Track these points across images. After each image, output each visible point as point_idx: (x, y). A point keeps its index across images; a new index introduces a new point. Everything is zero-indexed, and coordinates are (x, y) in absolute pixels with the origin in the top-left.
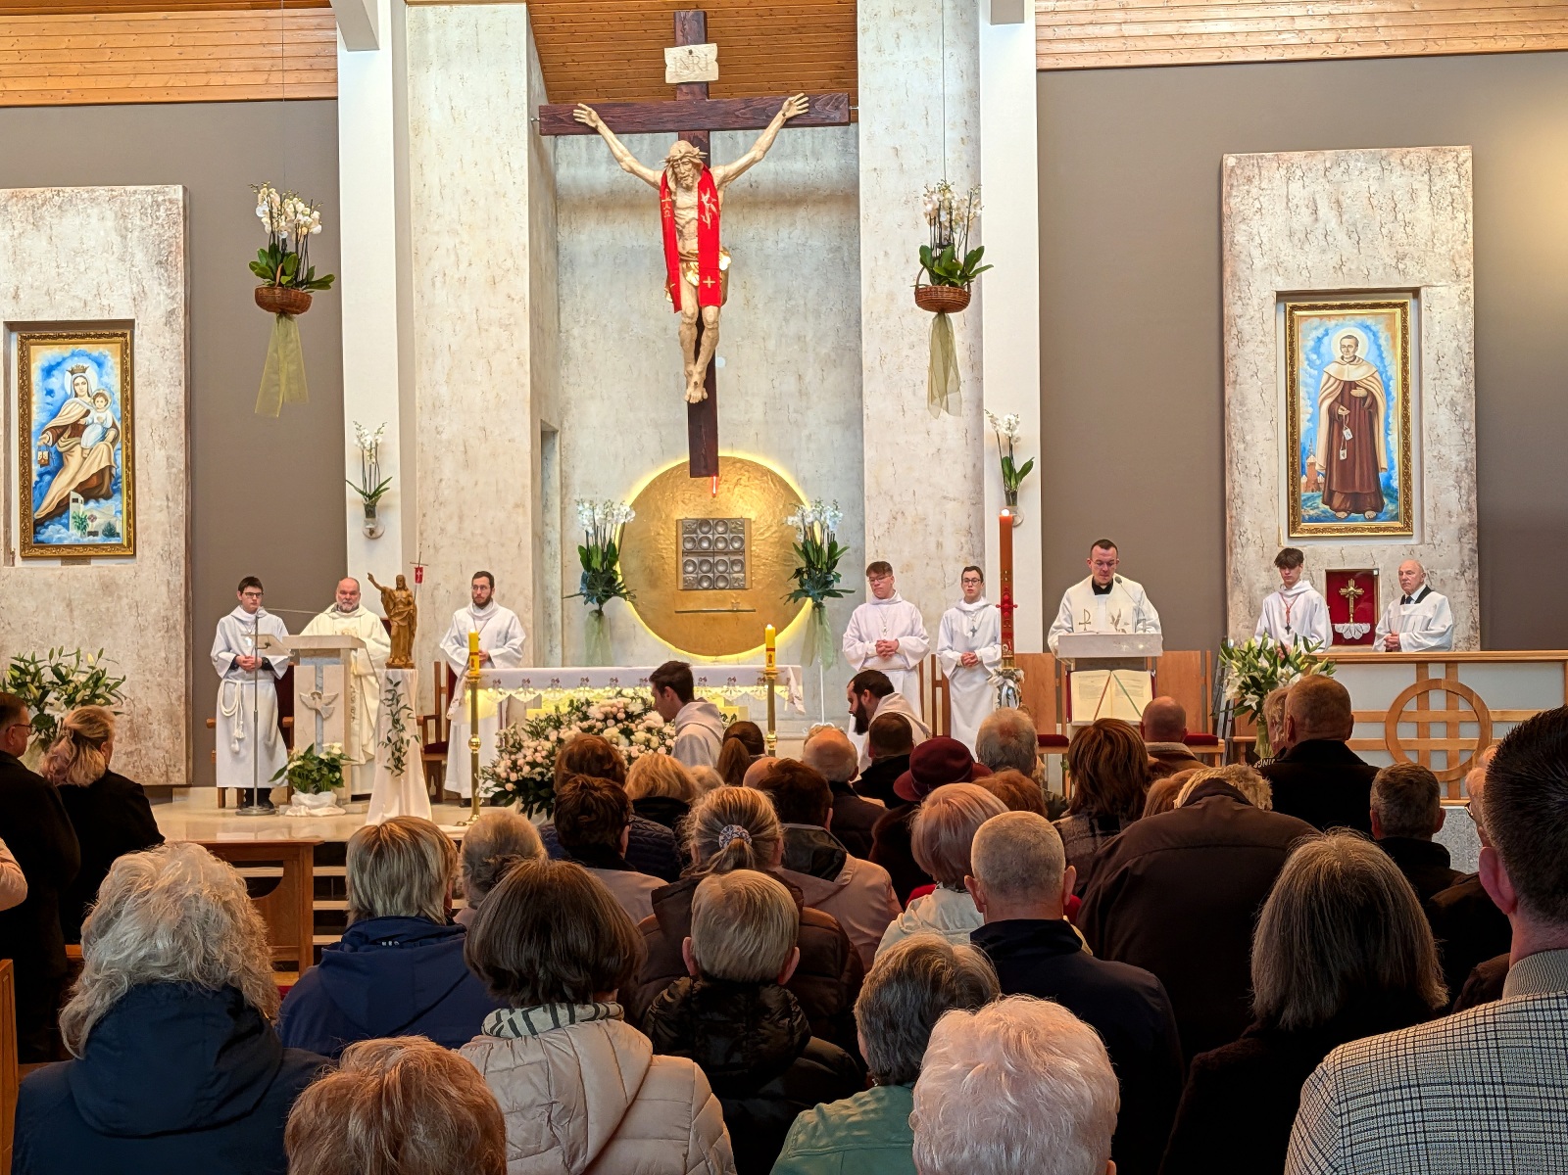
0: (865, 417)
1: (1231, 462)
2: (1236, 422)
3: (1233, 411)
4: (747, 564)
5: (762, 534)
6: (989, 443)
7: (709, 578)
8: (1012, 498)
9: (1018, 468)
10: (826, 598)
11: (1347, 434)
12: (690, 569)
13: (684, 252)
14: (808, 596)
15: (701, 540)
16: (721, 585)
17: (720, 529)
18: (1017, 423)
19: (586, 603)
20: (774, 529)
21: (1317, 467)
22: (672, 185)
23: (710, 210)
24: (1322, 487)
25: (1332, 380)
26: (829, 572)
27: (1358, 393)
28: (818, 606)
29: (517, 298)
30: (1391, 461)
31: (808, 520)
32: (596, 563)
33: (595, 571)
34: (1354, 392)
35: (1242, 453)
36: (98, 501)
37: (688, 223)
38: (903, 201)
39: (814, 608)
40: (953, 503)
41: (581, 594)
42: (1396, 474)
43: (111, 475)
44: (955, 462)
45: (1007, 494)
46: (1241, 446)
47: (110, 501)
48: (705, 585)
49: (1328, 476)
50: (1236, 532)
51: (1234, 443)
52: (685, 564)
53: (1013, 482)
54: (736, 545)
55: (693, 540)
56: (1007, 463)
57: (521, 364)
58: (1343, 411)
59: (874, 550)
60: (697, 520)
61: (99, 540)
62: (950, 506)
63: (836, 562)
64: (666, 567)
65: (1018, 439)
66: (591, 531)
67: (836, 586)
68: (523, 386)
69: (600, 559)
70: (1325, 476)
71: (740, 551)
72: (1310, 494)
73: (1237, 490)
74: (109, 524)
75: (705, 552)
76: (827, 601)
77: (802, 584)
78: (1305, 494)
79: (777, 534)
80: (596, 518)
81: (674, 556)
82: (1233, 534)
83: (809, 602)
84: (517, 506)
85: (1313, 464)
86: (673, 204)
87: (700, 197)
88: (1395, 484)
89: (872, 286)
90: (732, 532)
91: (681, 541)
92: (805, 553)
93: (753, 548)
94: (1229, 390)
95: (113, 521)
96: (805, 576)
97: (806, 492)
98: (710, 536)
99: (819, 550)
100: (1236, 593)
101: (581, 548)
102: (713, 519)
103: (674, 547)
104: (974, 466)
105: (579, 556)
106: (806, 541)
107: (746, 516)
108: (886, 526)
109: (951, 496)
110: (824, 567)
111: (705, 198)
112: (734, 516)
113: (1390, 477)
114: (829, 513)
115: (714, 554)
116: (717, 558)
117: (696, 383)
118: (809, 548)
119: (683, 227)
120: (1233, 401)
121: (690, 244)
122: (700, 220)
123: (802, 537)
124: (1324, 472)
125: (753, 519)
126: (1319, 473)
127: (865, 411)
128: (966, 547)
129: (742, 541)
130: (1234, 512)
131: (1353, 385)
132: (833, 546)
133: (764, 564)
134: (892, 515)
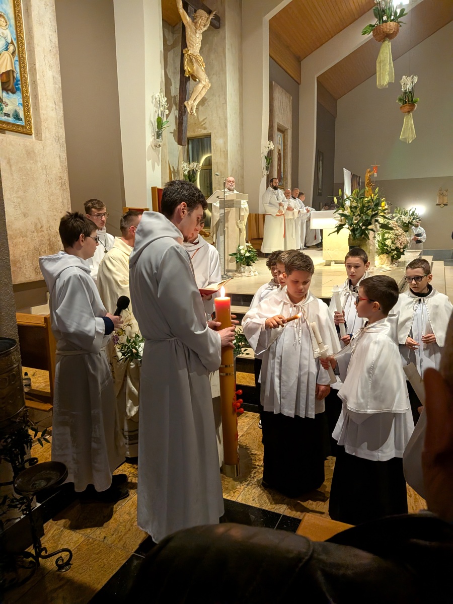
36: (8, 93)
43: (14, 77)
47: (14, 95)
61: (11, 120)
74: (16, 111)
95: (18, 109)
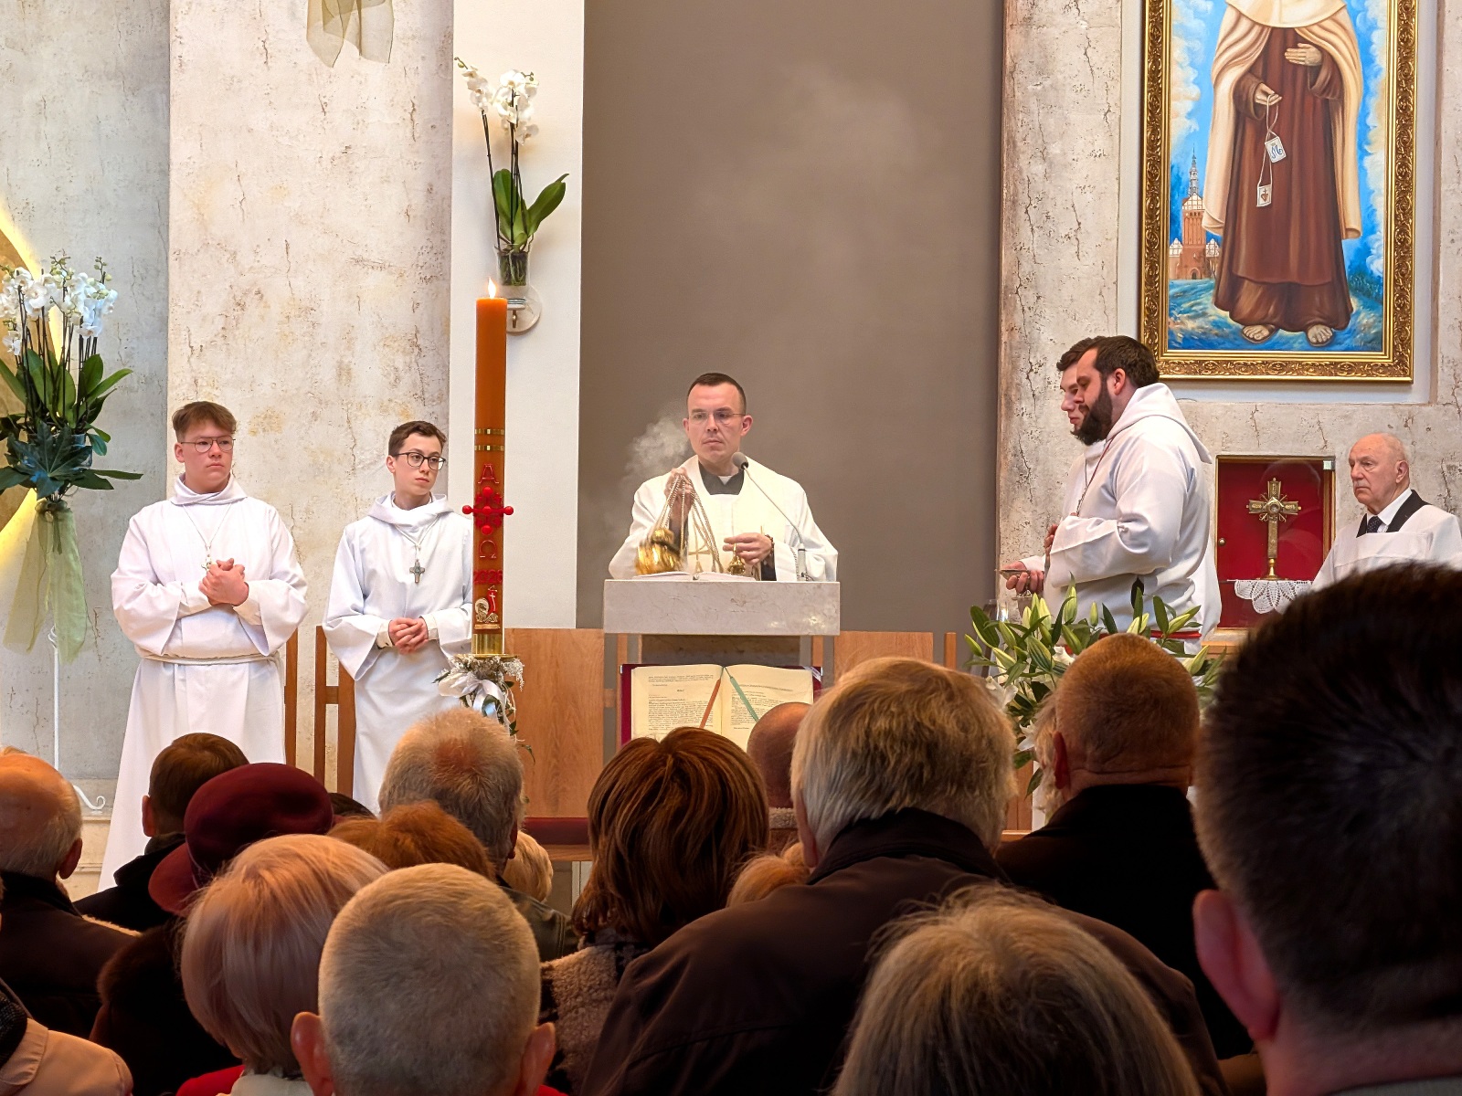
0: (174, 64)
1: (1014, 202)
2: (1028, 113)
3: (1023, 88)
6: (465, 136)
8: (514, 266)
9: (530, 196)
10: (72, 489)
11: (1275, 149)
14: (29, 485)
18: (531, 91)
21: (1206, 222)
24: (1215, 267)
25: (1244, 25)
26: (81, 429)
27: (1302, 55)
28: (52, 509)
30: (1369, 213)
31: (36, 302)
34: (1293, 55)
35: (1039, 184)
39: (42, 512)
40: (377, 272)
42: (1379, 242)
44: (385, 180)
45: (503, 256)
46: (1038, 168)
49: (1230, 241)
50: (1022, 364)
51: (1023, 161)
53: (518, 231)
56: (506, 185)
58: (1266, 97)
59: (189, 380)
62: (373, 283)
63: (97, 406)
65: (532, 130)
67: (97, 462)
70: (1222, 243)
72: (1186, 282)
73: (1026, 267)
76: (75, 497)
77: (14, 454)
78: (1176, 282)
82: (1015, 368)
83: (31, 500)
85: (1197, 215)
88: (1377, 265)
92: (25, 382)
94: (1014, 40)
96: (24, 437)
97: (30, 235)
99: (57, 374)
100: (1018, 504)
104: (430, 191)
106: (27, 353)
108: (220, 322)
109: (374, 257)
110: (70, 415)
113: (1365, 251)
114: (85, 287)
118: (36, 371)
120: (1024, 65)
123: (18, 344)
124: (1219, 234)
126: (1209, 237)
127: (176, 50)
128: (407, 379)
130: (1018, 319)
131: (1288, 37)
132: (92, 367)
134: (234, 298)
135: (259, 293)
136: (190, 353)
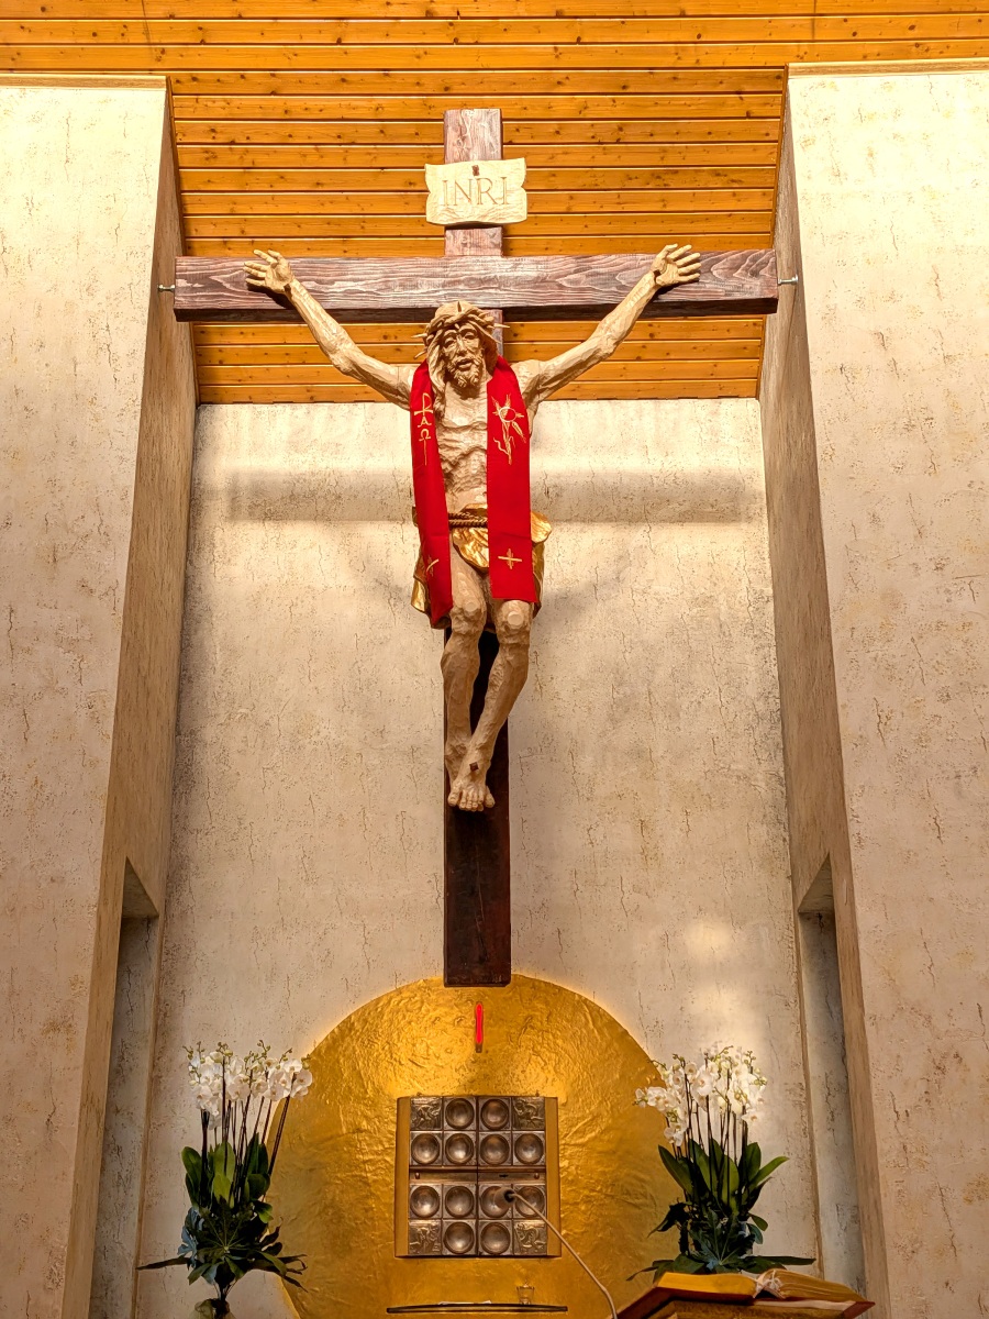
4: (551, 1198)
5: (579, 1132)
7: (468, 1229)
12: (426, 1209)
13: (457, 512)
15: (451, 1143)
16: (496, 1246)
17: (493, 1119)
19: (192, 1279)
20: (606, 1121)
22: (436, 378)
23: (512, 431)
26: (743, 1217)
29: (101, 589)
32: (222, 1186)
33: (218, 1206)
37: (465, 456)
38: (901, 425)
41: (181, 1260)
48: (459, 1245)
52: (417, 1197)
54: (529, 1155)
55: (432, 1143)
57: (95, 719)
60: (443, 1099)
63: (755, 1194)
64: (372, 1203)
66: (215, 1112)
67: (757, 1250)
68: (94, 764)
69: (230, 1176)
71: (538, 1170)
75: (458, 1171)
77: (684, 1244)
79: (612, 1135)
80: (230, 1081)
81: (391, 1178)
84: (53, 1027)
86: (437, 417)
87: (491, 409)
89: (851, 579)
90: (518, 1126)
91: (407, 1144)
92: (689, 1169)
93: (564, 1163)
96: (691, 1225)
98: (472, 1135)
99: (719, 1161)
101: (189, 1152)
102: (478, 1098)
103: (390, 1159)
105: (184, 1172)
106: (690, 1142)
107: (548, 1092)
111: (502, 411)
112: (521, 1091)
115: (478, 1174)
116: (485, 1185)
117: (474, 767)
118: (700, 1159)
119: (455, 465)
121: (469, 494)
122: (491, 451)
123: (680, 1134)
125: (562, 1100)
129: (538, 1144)
132: (751, 1153)
133: (588, 1200)
134: (934, 1061)
135: (957, 1056)
136: (896, 1118)
